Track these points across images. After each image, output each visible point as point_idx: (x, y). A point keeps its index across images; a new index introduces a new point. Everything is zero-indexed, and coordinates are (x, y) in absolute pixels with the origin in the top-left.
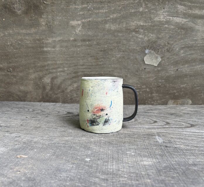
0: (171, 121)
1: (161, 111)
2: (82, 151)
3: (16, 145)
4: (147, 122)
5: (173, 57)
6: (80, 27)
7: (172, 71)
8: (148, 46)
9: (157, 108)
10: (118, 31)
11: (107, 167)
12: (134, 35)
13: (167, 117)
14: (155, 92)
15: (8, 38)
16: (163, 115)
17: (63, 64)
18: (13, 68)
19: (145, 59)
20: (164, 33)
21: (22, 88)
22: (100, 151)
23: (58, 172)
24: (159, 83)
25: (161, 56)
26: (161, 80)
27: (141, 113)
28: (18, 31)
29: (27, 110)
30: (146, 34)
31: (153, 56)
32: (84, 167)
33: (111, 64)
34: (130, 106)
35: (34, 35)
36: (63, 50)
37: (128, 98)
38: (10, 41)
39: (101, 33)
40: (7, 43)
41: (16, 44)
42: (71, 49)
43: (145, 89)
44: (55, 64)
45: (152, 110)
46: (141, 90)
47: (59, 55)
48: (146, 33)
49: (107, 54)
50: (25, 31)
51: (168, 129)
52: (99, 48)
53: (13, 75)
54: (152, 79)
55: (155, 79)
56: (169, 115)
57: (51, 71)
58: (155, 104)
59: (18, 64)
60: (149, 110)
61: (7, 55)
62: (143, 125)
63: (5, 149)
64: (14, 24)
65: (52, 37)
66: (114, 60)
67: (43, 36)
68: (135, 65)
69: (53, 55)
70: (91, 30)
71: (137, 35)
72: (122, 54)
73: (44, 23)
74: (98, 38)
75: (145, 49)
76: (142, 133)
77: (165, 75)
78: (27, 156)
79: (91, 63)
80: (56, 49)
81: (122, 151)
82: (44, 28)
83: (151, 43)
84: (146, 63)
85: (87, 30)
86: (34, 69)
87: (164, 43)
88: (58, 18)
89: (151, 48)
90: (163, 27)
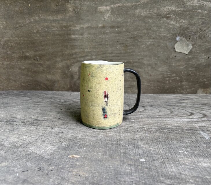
0: (207, 112)
1: (193, 101)
2: (132, 150)
3: (63, 142)
4: (184, 114)
5: (205, 45)
6: (109, 13)
7: (203, 59)
8: (180, 33)
9: (187, 98)
10: (148, 17)
11: (167, 170)
12: (165, 21)
13: (202, 107)
14: (184, 81)
15: (34, 26)
16: (196, 106)
17: (91, 52)
18: (40, 56)
19: (175, 47)
20: (197, 19)
21: (49, 77)
22: (150, 150)
23: (120, 176)
24: (189, 72)
25: (193, 43)
26: (191, 68)
27: (174, 103)
28: (44, 18)
29: (59, 101)
30: (178, 20)
31: (184, 44)
32: (144, 170)
33: (141, 52)
34: (160, 96)
35: (61, 22)
36: (91, 37)
37: (157, 87)
38: (36, 28)
39: (131, 19)
40: (34, 30)
41: (43, 31)
42: (100, 37)
43: (175, 78)
44: (82, 52)
45: (183, 100)
46: (171, 78)
47: (87, 43)
48: (178, 18)
49: (136, 41)
50: (52, 17)
51: (208, 122)
52: (128, 35)
53: (40, 64)
54: (182, 68)
55: (185, 67)
56: (203, 106)
57: (79, 59)
58: (184, 92)
59: (44, 52)
60: (181, 100)
61: (34, 43)
62: (181, 118)
63: (54, 147)
64: (40, 10)
65: (80, 24)
66: (143, 47)
67: (70, 22)
68: (166, 53)
69: (80, 42)
70: (120, 16)
71: (168, 21)
72: (152, 41)
73: (71, 9)
74: (127, 24)
75: (176, 36)
76: (184, 127)
77: (196, 63)
78: (79, 156)
79: (120, 50)
80: (84, 36)
81: (173, 150)
82: (71, 14)
83: (182, 29)
84: (177, 50)
85: (116, 16)
86: (61, 58)
87: (196, 29)
88: (86, 3)
89: (182, 35)
90: (196, 12)
